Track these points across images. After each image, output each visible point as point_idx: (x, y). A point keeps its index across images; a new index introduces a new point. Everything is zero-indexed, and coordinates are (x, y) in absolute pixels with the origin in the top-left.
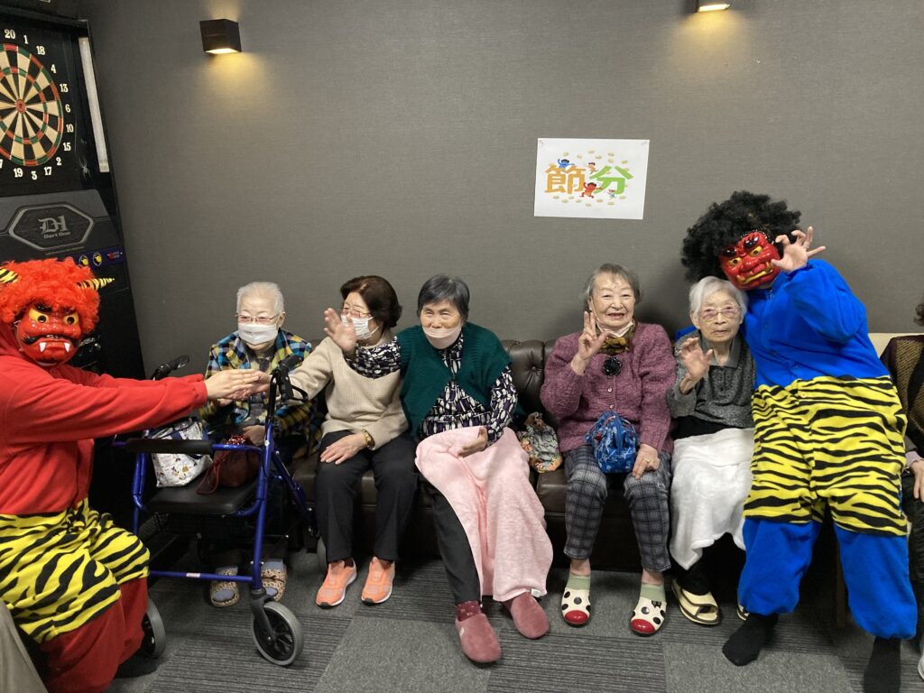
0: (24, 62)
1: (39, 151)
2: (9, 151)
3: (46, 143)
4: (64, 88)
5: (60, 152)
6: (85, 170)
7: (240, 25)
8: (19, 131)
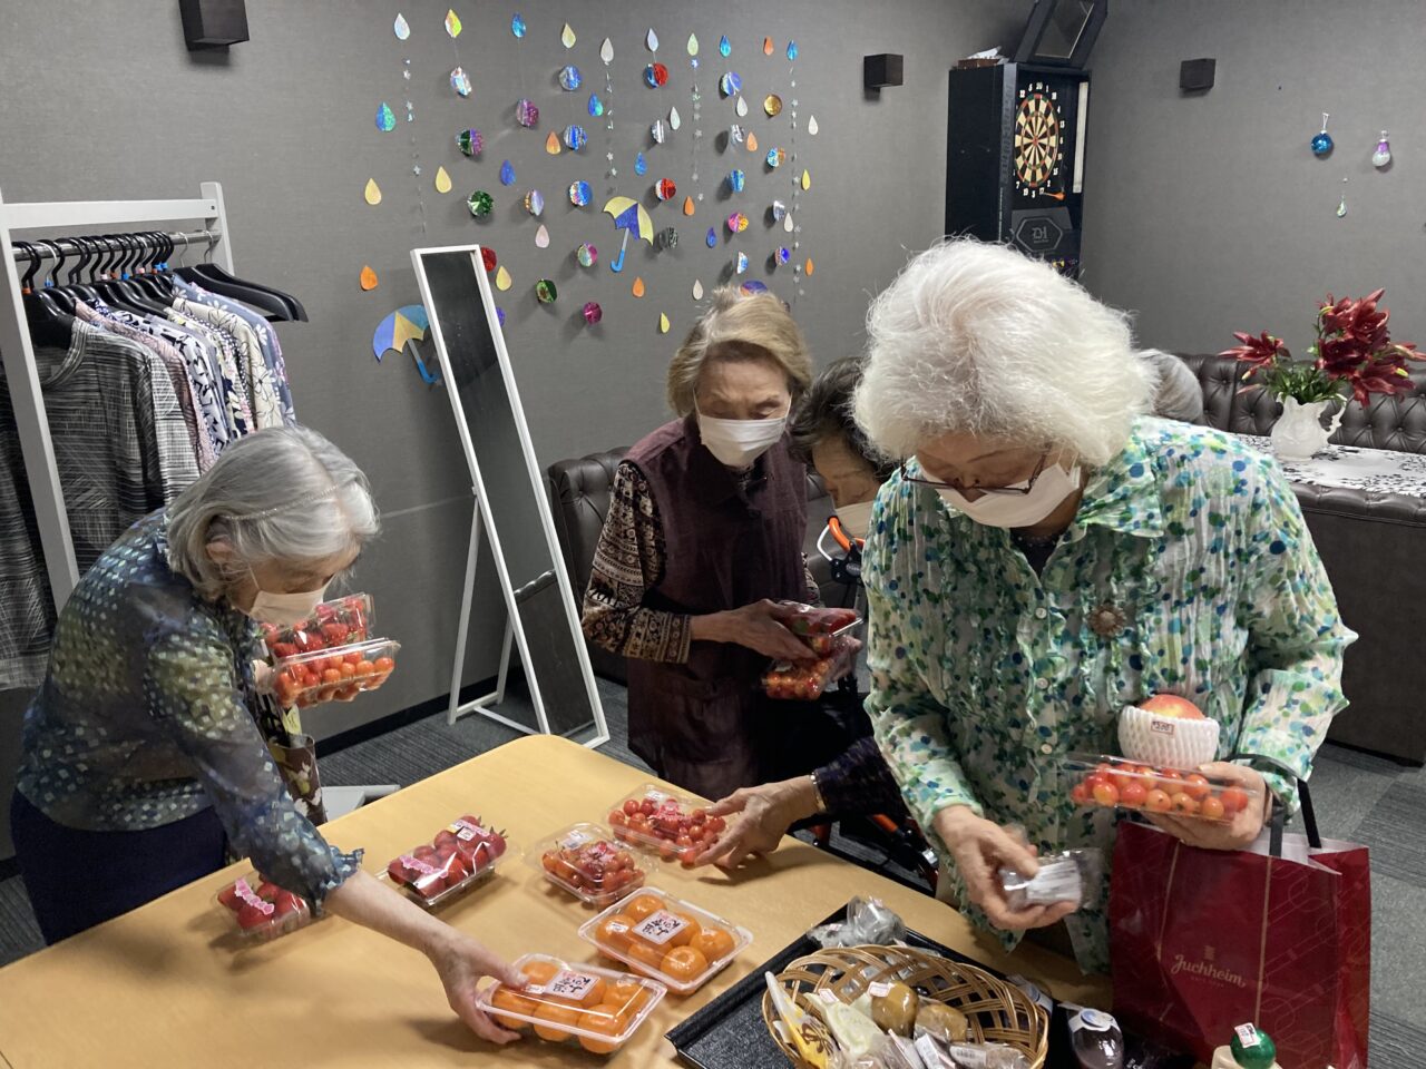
0: (1043, 106)
1: (1039, 176)
2: (1023, 176)
3: (1044, 168)
4: (1063, 125)
5: (1051, 177)
8: (1031, 161)
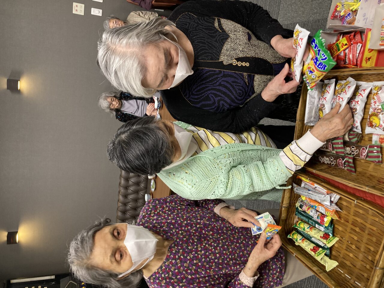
6: (54, 283)
7: (9, 231)
